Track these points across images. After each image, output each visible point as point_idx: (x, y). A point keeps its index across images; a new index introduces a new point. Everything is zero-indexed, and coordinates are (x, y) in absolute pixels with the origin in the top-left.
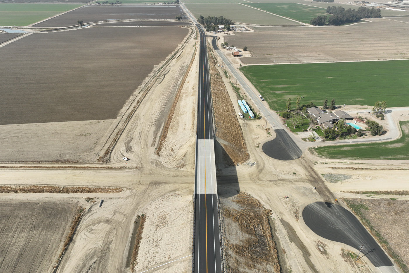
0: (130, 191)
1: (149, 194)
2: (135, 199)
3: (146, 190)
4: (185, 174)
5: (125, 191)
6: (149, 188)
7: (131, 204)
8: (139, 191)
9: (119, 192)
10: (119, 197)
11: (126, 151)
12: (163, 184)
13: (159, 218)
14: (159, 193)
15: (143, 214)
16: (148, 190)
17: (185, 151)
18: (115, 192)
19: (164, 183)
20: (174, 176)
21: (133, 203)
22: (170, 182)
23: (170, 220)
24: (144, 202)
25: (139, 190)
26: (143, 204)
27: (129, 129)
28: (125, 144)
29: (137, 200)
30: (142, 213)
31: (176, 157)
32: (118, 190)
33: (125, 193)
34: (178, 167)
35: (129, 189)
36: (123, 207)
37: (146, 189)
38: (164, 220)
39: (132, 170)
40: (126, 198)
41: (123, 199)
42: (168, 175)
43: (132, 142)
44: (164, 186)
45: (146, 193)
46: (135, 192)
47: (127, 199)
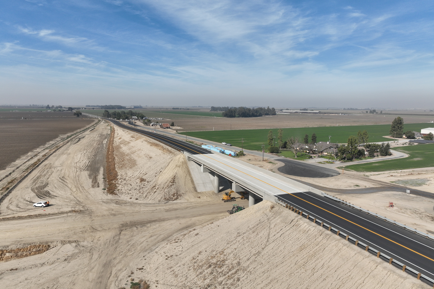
0: (74, 244)
1: (128, 242)
2: (95, 256)
3: (118, 237)
4: (188, 206)
5: (58, 247)
6: (122, 233)
7: (86, 269)
8: (99, 242)
9: (39, 252)
10: (42, 262)
11: (38, 197)
12: (154, 223)
13: (200, 271)
14: (155, 237)
15: (136, 281)
16: (121, 237)
17: (171, 175)
18: (26, 256)
19: (155, 221)
20: (167, 211)
21: (93, 265)
22: (168, 218)
23: (246, 259)
24: (123, 257)
25: (99, 240)
26: (123, 262)
27: (36, 176)
28: (32, 190)
29: (100, 257)
30: (130, 281)
31: (155, 186)
32: (34, 250)
33: (60, 251)
34: (167, 200)
35: (70, 242)
36: (61, 280)
37: (116, 236)
38: (220, 267)
39: (65, 215)
40: (65, 260)
41: (57, 264)
42: (154, 210)
43: (47, 187)
44: (157, 225)
45: (120, 241)
46: (89, 245)
47: (69, 262)
